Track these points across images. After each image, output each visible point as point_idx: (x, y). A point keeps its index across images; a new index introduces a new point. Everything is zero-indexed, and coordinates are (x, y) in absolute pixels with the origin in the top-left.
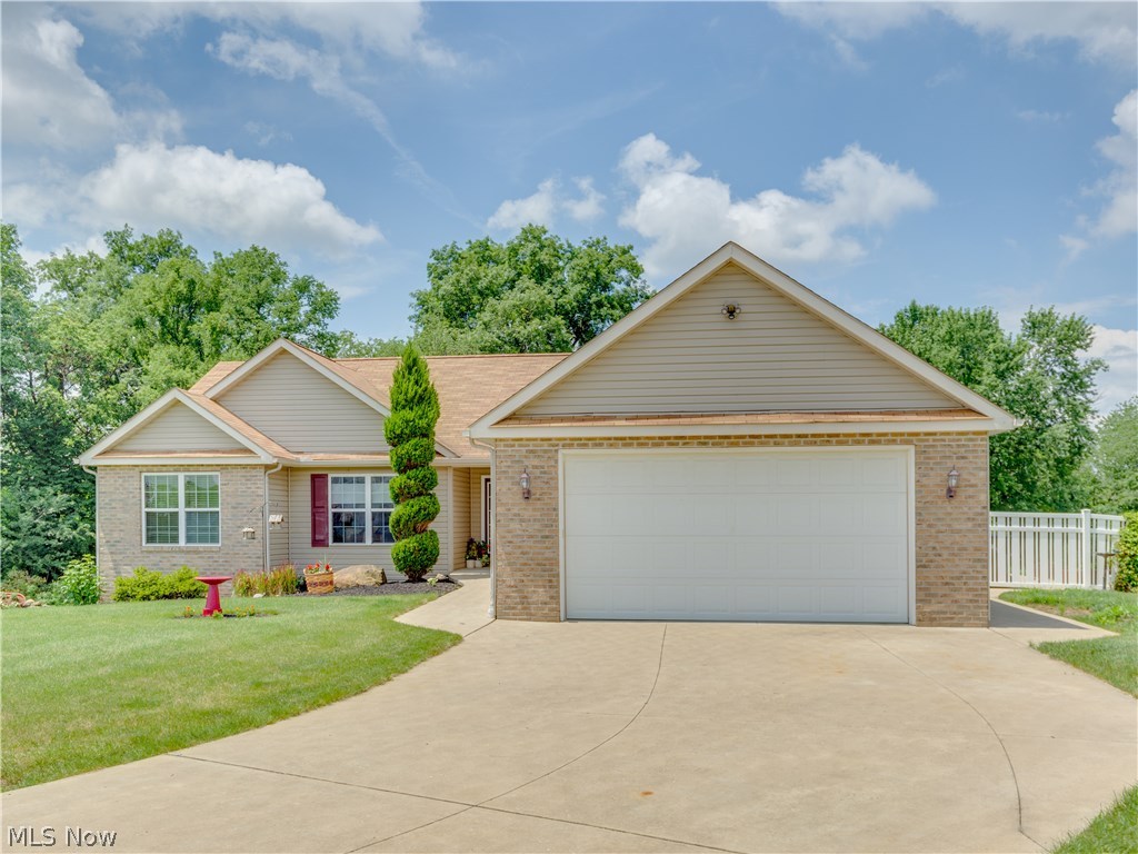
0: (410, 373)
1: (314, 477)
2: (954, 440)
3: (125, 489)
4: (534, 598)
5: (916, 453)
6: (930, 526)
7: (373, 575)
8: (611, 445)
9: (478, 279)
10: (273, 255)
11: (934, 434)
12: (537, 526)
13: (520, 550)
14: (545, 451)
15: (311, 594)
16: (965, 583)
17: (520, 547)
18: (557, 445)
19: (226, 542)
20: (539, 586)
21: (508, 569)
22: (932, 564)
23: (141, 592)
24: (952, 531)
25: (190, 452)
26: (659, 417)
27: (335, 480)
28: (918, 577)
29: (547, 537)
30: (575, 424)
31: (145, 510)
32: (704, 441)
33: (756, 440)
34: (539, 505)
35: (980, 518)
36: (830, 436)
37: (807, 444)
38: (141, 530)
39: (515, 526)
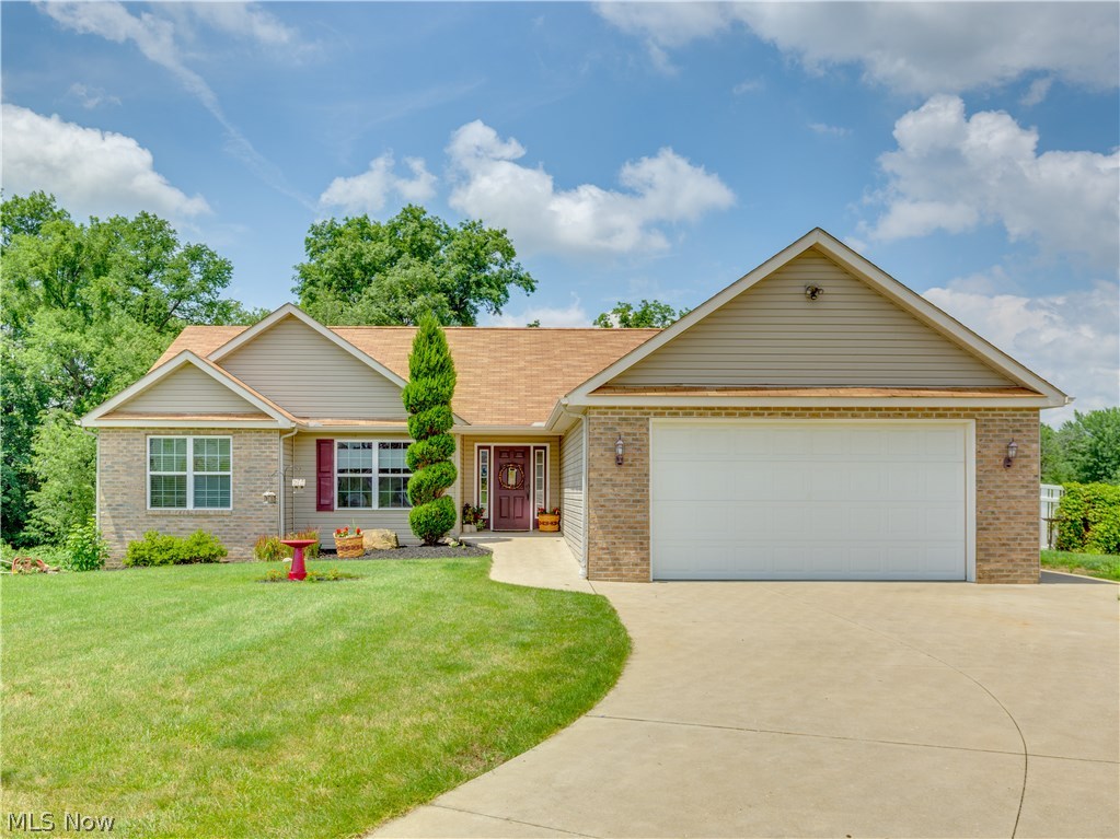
0: (431, 343)
1: (319, 443)
2: (1010, 415)
3: (129, 451)
4: (626, 560)
5: (977, 426)
6: (989, 492)
7: (388, 539)
8: (701, 414)
9: (362, 255)
10: (163, 223)
11: (993, 409)
12: (629, 490)
13: (612, 514)
14: (637, 419)
15: (342, 558)
16: (1020, 544)
17: (612, 511)
18: (649, 414)
19: (238, 506)
20: (631, 549)
21: (601, 532)
22: (991, 527)
23: (159, 558)
24: (1009, 497)
25: (201, 415)
26: (746, 389)
27: (343, 446)
28: (978, 539)
29: (639, 501)
30: (669, 394)
31: (149, 473)
32: (787, 412)
33: (835, 412)
34: (631, 470)
35: (1032, 485)
36: (902, 409)
37: (881, 416)
38: (145, 494)
39: (607, 490)
